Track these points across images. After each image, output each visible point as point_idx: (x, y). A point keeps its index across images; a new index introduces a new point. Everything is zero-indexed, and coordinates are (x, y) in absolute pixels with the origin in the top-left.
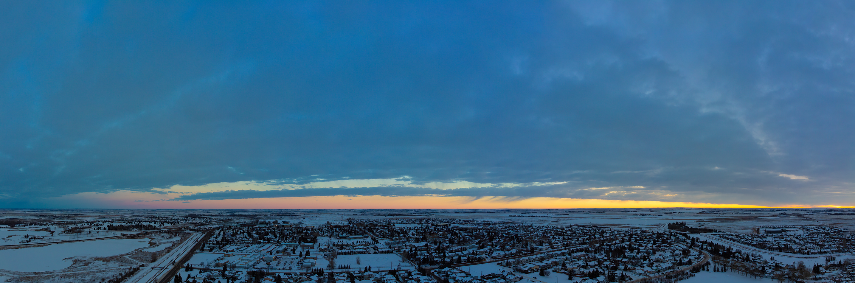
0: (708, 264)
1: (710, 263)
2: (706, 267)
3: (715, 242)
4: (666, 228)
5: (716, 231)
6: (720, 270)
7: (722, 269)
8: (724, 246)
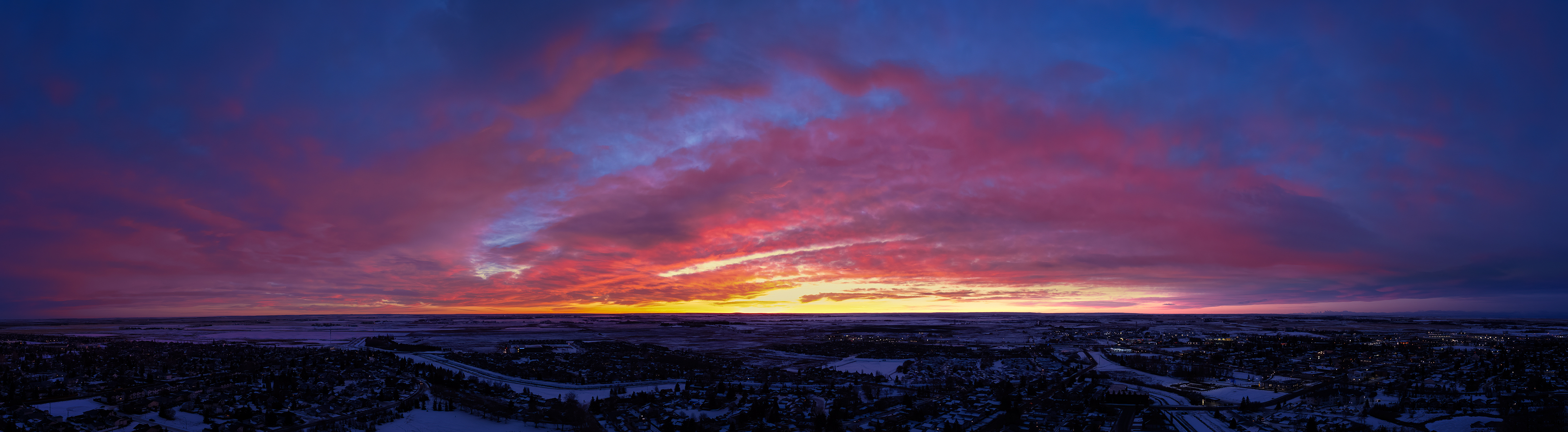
0: (426, 398)
1: (428, 396)
2: (421, 403)
3: (437, 365)
4: (363, 344)
5: (439, 349)
6: (443, 408)
7: (446, 406)
8: (451, 371)
